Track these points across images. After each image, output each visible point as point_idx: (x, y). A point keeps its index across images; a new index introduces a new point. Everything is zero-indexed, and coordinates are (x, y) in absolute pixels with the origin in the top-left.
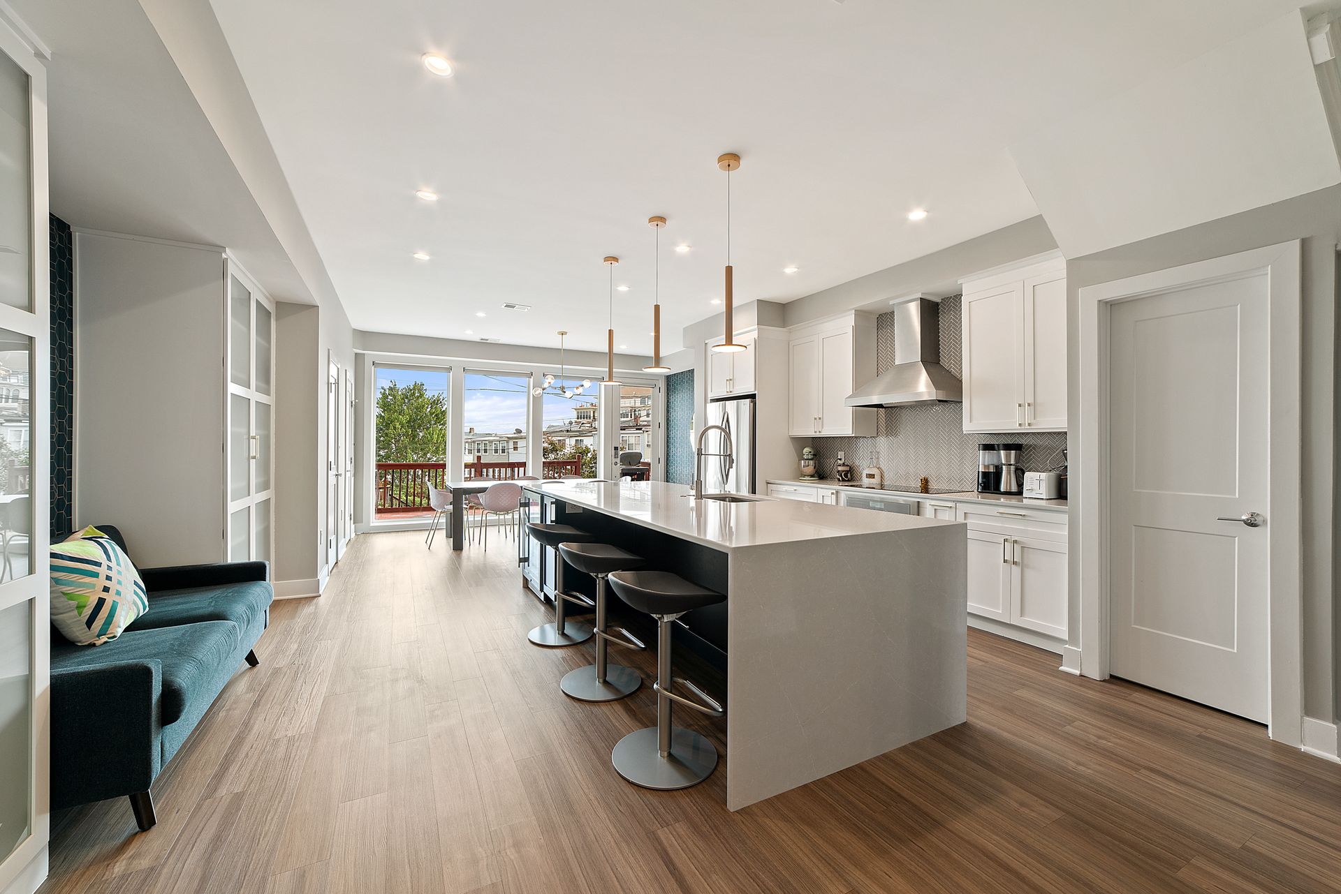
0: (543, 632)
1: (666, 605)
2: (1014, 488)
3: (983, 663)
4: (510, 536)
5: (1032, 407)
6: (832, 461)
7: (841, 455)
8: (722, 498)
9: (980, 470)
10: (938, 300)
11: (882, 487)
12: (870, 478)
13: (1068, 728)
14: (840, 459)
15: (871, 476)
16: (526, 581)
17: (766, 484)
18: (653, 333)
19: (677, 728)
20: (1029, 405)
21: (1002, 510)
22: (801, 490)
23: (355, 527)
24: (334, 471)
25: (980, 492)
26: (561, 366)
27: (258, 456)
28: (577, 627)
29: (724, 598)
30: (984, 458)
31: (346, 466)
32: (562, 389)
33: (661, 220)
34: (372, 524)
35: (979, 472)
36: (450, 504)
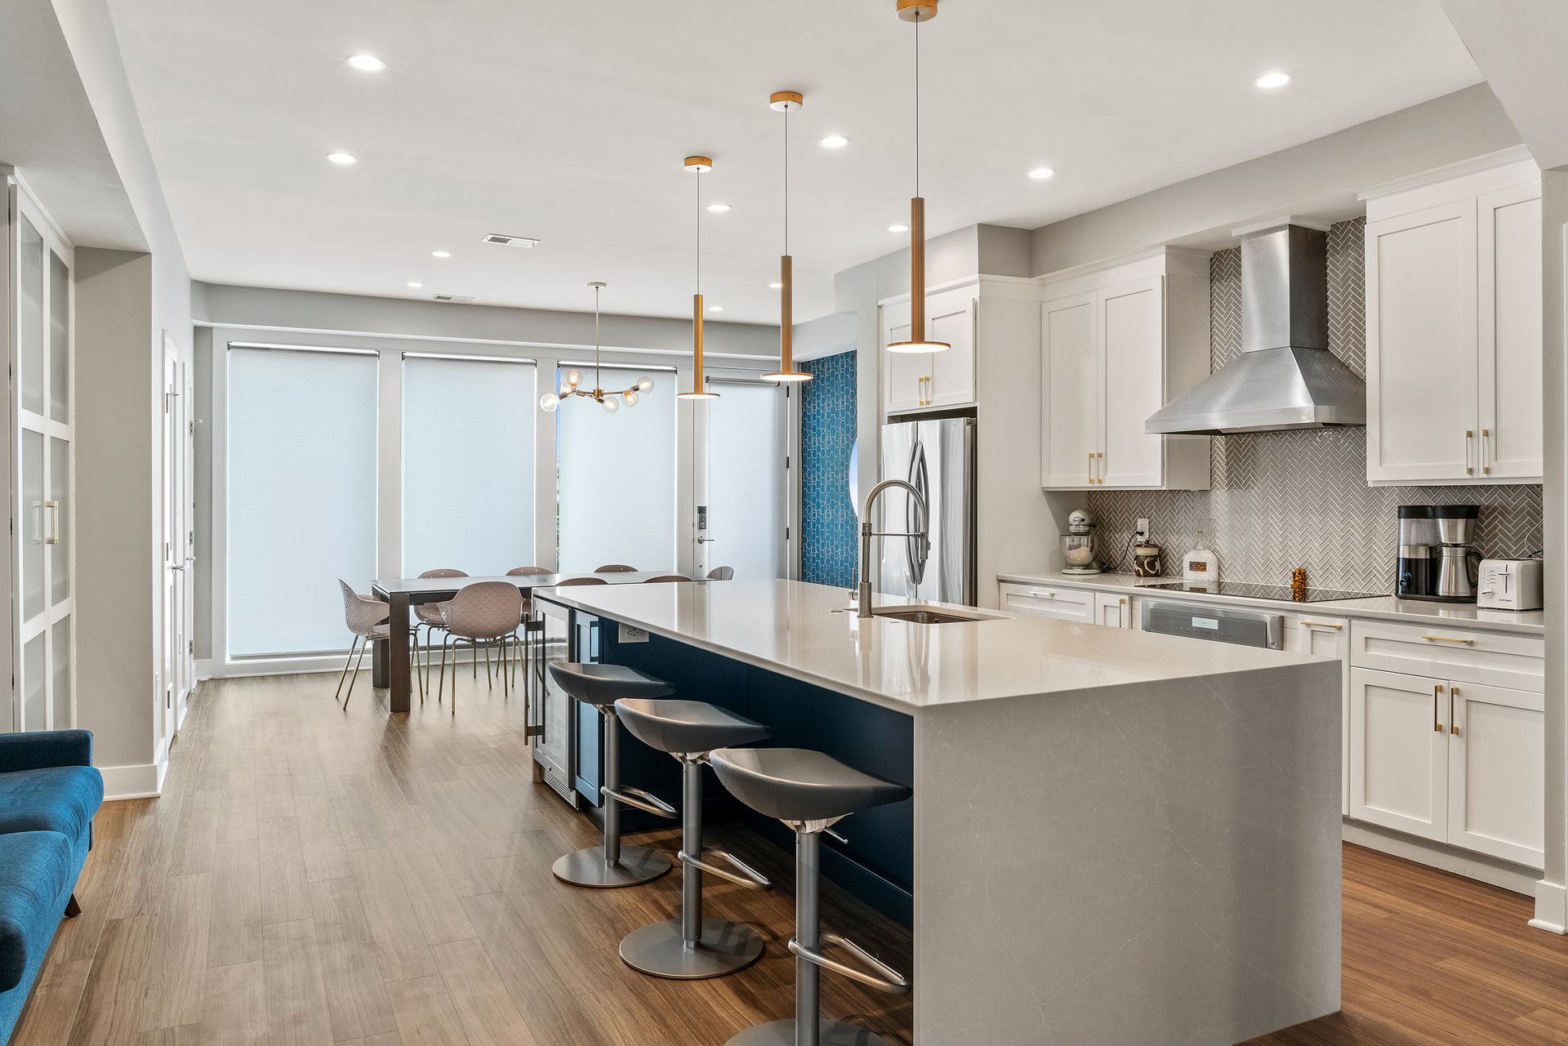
0: (575, 863)
1: (811, 803)
2: (1463, 591)
3: (1390, 915)
4: (498, 685)
5: (1492, 438)
6: (1126, 536)
7: (1142, 524)
8: (910, 615)
9: (1401, 556)
10: (1326, 228)
11: (1220, 588)
12: (1198, 569)
13: (1523, 1021)
14: (1141, 534)
15: (1199, 566)
16: (539, 768)
17: (995, 583)
18: (778, 285)
19: (829, 1021)
20: (1486, 434)
21: (1432, 632)
22: (1062, 594)
23: (197, 667)
24: (169, 563)
25: (1401, 598)
26: (594, 348)
27: (57, 537)
28: (641, 854)
29: (906, 794)
30: (1410, 533)
31: (184, 551)
32: (599, 395)
33: (795, 96)
34: (228, 661)
35: (1398, 559)
36: (383, 622)
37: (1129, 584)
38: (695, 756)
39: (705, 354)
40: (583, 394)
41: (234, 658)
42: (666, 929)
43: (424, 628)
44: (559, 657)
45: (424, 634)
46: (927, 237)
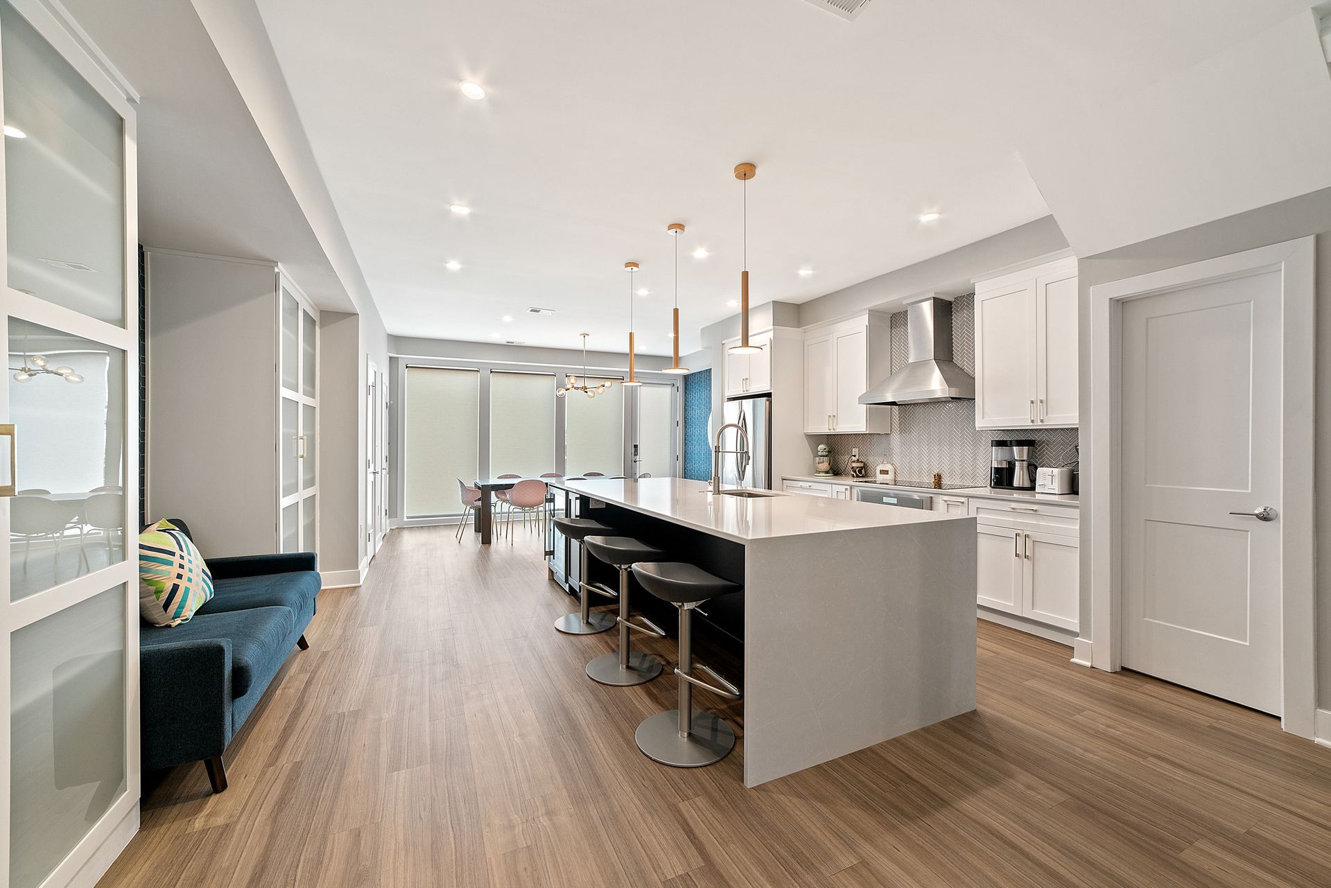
0: (568, 621)
1: (687, 593)
2: (1027, 484)
3: (995, 654)
4: (536, 531)
5: (1044, 404)
6: (847, 457)
7: (855, 451)
8: (738, 494)
9: (993, 466)
10: (951, 299)
11: (896, 482)
12: (884, 473)
13: (1077, 717)
14: (855, 456)
16: (551, 572)
17: (781, 479)
18: (672, 335)
19: (697, 711)
20: (1041, 402)
21: (1014, 505)
22: (814, 486)
23: (390, 522)
24: (371, 469)
25: (993, 488)
26: (583, 367)
27: (305, 455)
28: (600, 617)
29: (741, 588)
30: (997, 454)
31: (382, 464)
32: (585, 389)
33: (679, 226)
34: (405, 519)
35: (991, 468)
36: (479, 500)
37: (850, 481)
38: (626, 566)
39: (635, 370)
40: (578, 388)
41: (408, 518)
42: (610, 657)
43: (499, 503)
44: (561, 516)
45: (499, 506)
46: (749, 308)
